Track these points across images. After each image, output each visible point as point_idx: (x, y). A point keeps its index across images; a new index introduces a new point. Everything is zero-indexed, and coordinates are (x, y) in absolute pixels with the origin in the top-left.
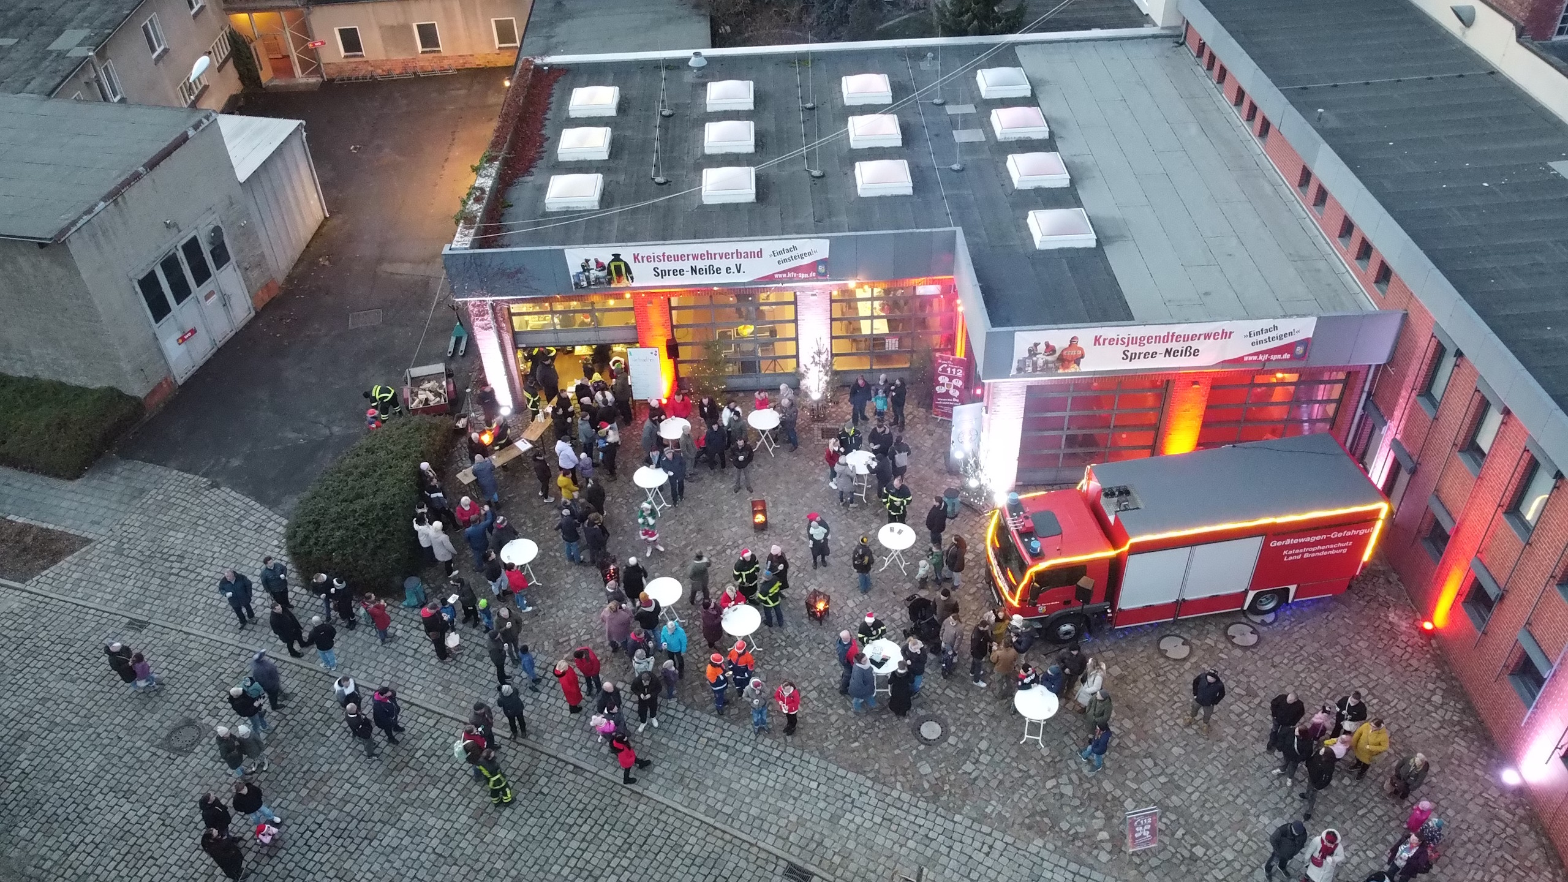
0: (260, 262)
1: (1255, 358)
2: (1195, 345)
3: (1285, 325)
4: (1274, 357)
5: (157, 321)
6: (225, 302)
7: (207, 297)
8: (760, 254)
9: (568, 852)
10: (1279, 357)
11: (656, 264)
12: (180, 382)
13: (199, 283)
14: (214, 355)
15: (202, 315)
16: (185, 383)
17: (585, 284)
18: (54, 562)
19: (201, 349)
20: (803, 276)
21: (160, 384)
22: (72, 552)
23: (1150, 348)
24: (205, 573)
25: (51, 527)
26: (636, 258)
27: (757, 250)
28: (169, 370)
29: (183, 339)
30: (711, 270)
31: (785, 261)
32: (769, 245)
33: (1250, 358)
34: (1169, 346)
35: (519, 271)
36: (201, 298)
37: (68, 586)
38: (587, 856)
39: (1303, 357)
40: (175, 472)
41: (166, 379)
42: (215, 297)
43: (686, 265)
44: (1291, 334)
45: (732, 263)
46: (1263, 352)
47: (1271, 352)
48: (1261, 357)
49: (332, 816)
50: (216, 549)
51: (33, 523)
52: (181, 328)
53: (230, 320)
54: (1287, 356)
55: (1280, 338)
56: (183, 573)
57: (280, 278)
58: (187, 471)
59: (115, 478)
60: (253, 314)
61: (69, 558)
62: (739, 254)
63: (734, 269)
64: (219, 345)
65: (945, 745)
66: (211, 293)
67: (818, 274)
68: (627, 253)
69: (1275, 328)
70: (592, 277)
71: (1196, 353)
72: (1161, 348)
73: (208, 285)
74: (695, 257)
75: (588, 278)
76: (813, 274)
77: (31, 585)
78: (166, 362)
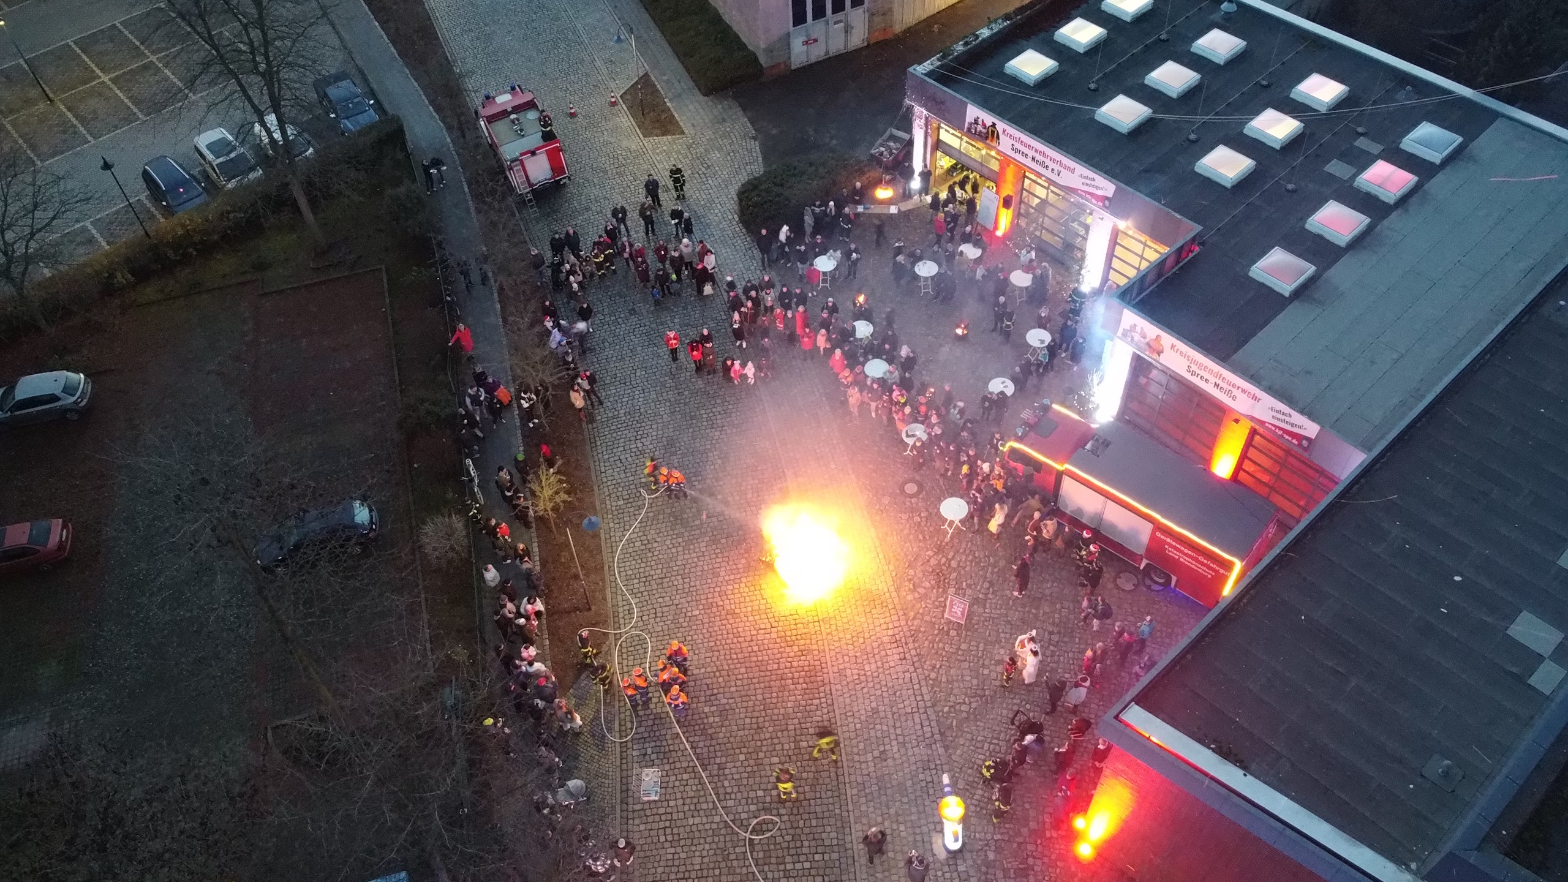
0: (887, 12)
1: (1273, 428)
2: (1235, 392)
3: (1298, 418)
4: (1287, 437)
5: (794, 26)
6: (847, 30)
7: (835, 23)
8: (1073, 171)
9: (714, 410)
10: (1290, 439)
11: (1014, 143)
12: (793, 67)
13: (834, 12)
14: (824, 60)
15: (827, 32)
16: (798, 70)
17: (973, 131)
18: (663, 135)
19: (818, 53)
20: (1094, 201)
21: (779, 64)
22: (674, 134)
23: (1206, 375)
24: (710, 182)
25: (676, 115)
26: (1004, 131)
27: (1072, 168)
28: (789, 58)
29: (806, 43)
30: (1042, 164)
31: (1087, 185)
32: (1081, 170)
33: (1270, 426)
34: (1219, 382)
35: (942, 103)
36: (831, 22)
37: (658, 151)
38: (718, 417)
39: (1306, 449)
40: (746, 119)
41: (785, 62)
42: (842, 24)
43: (1031, 153)
44: (1300, 427)
45: (1057, 167)
46: (1281, 429)
47: (1286, 431)
48: (1277, 431)
49: (652, 326)
50: (725, 173)
51: (672, 109)
52: (808, 36)
53: (846, 42)
54: (1295, 441)
55: (1292, 425)
56: (702, 176)
57: (898, 29)
58: (751, 123)
59: (720, 106)
60: (866, 44)
61: (669, 137)
62: (1061, 164)
63: (1056, 172)
64: (831, 55)
65: (908, 499)
66: (841, 21)
67: (1104, 206)
68: (1001, 126)
69: (1290, 416)
70: (978, 130)
71: (1234, 398)
72: (1213, 380)
73: (840, 16)
74: (1036, 151)
75: (976, 129)
76: (1100, 204)
77: (646, 141)
78: (789, 53)
